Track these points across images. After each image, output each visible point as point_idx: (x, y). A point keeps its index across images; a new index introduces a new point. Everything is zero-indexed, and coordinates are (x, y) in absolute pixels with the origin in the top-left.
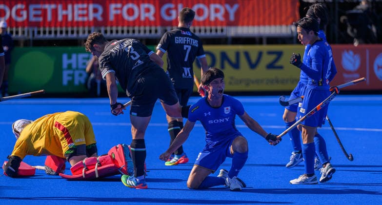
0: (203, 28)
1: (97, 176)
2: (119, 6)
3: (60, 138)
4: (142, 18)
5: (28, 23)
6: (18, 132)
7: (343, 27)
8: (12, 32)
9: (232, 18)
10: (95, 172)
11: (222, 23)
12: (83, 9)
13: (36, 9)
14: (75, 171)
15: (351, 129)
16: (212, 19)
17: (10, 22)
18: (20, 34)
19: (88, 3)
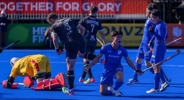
0: (103, 15)
1: (50, 89)
2: (61, 3)
3: (34, 68)
4: (73, 10)
5: (16, 11)
6: (13, 64)
7: (173, 15)
8: (7, 16)
9: (118, 10)
10: (49, 87)
11: (113, 13)
12: (43, 5)
13: (19, 5)
14: (39, 86)
15: (177, 66)
16: (108, 10)
17: (7, 11)
18: (12, 17)
19: (46, 2)
